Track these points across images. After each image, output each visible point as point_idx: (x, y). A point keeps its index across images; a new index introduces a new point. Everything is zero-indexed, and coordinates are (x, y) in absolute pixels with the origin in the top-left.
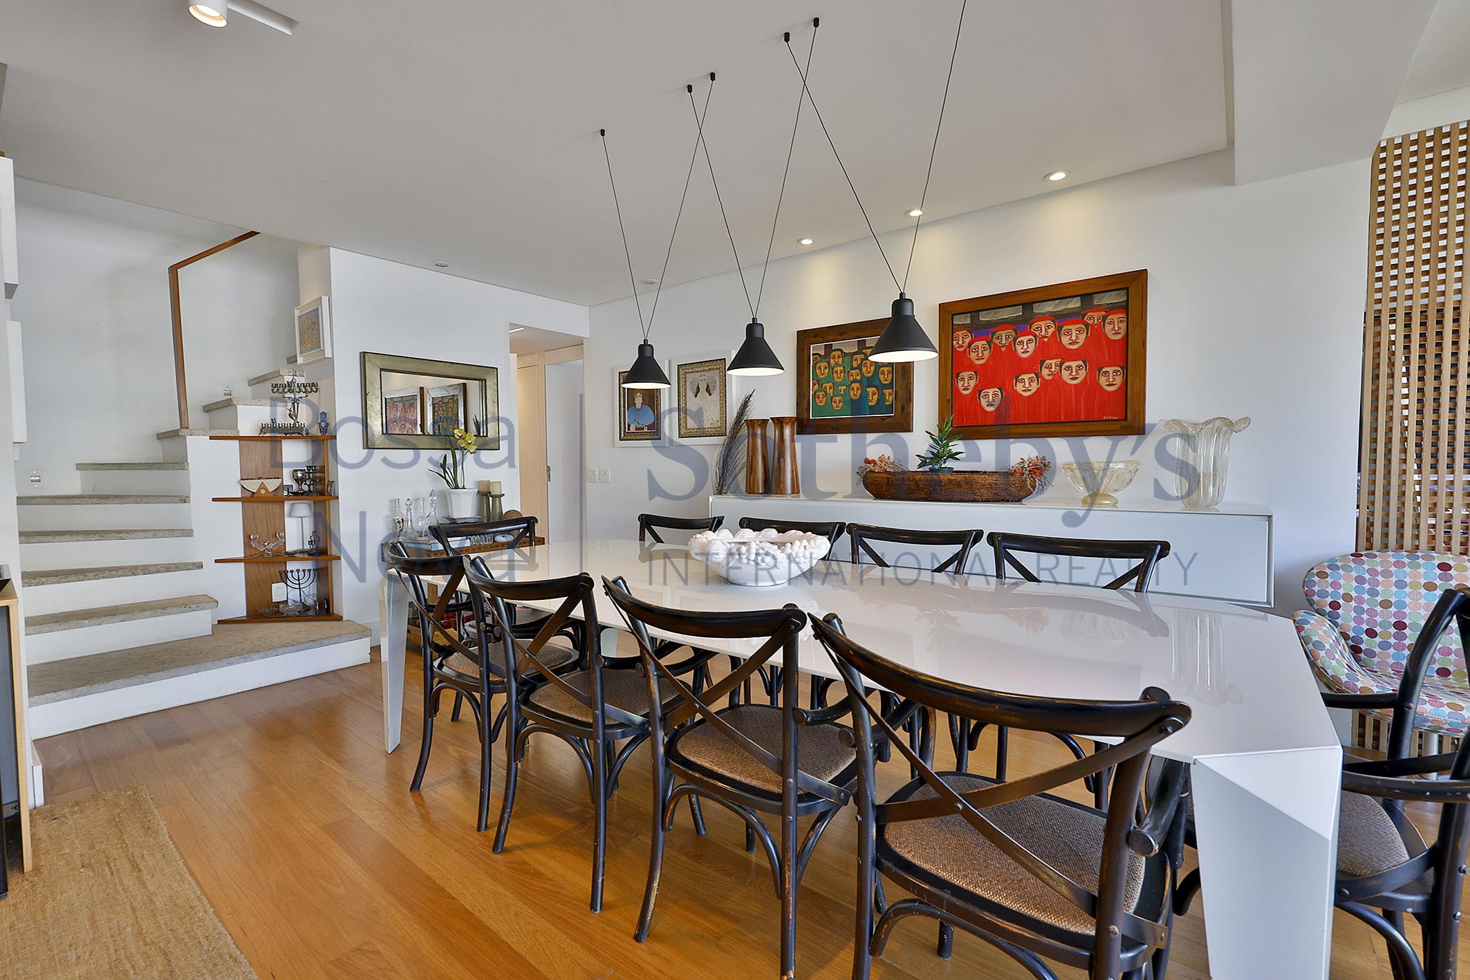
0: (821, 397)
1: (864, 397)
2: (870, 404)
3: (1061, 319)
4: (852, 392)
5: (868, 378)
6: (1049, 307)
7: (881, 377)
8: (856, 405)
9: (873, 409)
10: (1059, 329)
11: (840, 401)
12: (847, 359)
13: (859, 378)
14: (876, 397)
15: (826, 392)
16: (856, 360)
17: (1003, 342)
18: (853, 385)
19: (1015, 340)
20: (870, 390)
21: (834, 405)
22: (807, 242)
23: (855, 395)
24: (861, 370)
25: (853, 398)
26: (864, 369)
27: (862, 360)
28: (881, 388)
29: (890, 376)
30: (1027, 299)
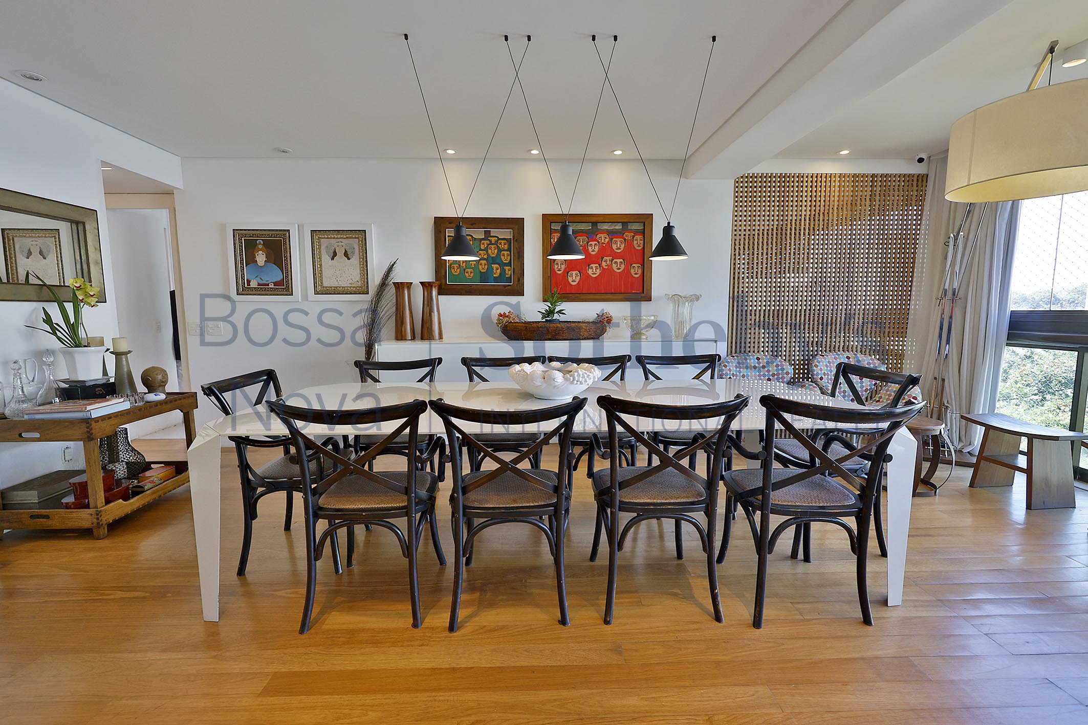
0: (456, 268)
1: (490, 269)
2: (494, 275)
3: (612, 234)
4: (480, 267)
5: (492, 258)
6: (605, 227)
7: (502, 258)
8: (484, 277)
9: (496, 280)
10: (611, 240)
11: (471, 272)
12: (477, 243)
13: (486, 257)
14: (499, 271)
15: (460, 265)
16: (483, 244)
17: (581, 244)
18: (481, 261)
19: (588, 243)
20: (495, 266)
21: (467, 274)
22: (451, 152)
23: (483, 269)
24: (487, 252)
25: (482, 271)
26: (490, 251)
27: (488, 245)
28: (502, 265)
29: (509, 258)
30: (594, 219)
